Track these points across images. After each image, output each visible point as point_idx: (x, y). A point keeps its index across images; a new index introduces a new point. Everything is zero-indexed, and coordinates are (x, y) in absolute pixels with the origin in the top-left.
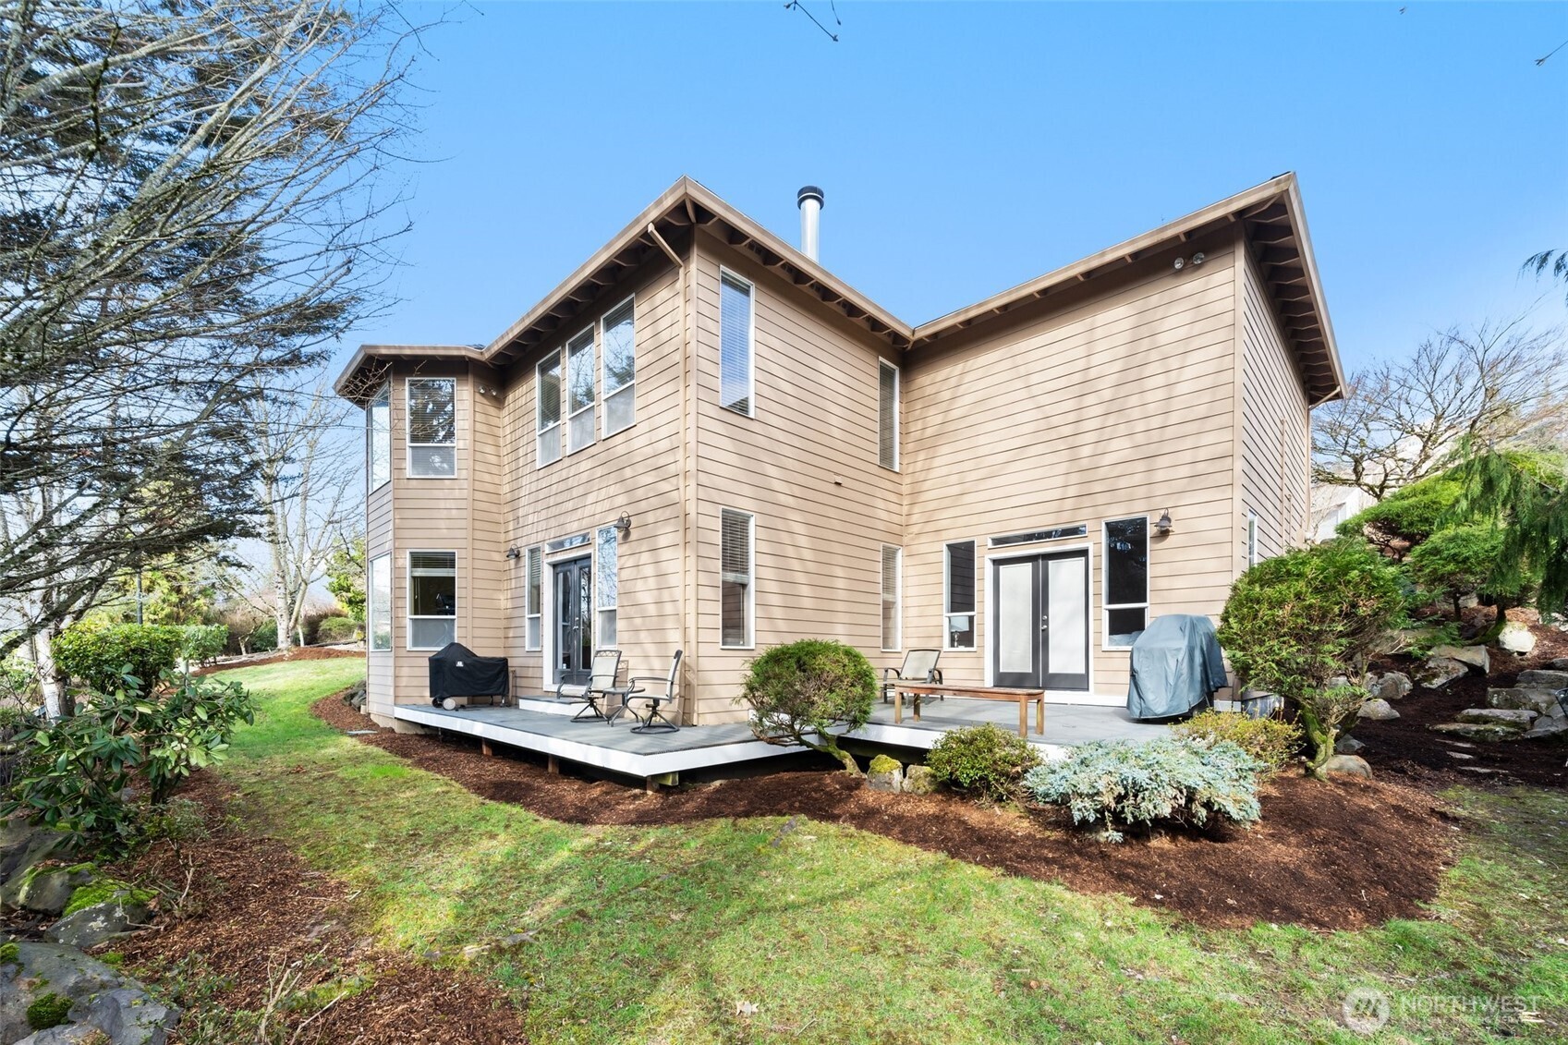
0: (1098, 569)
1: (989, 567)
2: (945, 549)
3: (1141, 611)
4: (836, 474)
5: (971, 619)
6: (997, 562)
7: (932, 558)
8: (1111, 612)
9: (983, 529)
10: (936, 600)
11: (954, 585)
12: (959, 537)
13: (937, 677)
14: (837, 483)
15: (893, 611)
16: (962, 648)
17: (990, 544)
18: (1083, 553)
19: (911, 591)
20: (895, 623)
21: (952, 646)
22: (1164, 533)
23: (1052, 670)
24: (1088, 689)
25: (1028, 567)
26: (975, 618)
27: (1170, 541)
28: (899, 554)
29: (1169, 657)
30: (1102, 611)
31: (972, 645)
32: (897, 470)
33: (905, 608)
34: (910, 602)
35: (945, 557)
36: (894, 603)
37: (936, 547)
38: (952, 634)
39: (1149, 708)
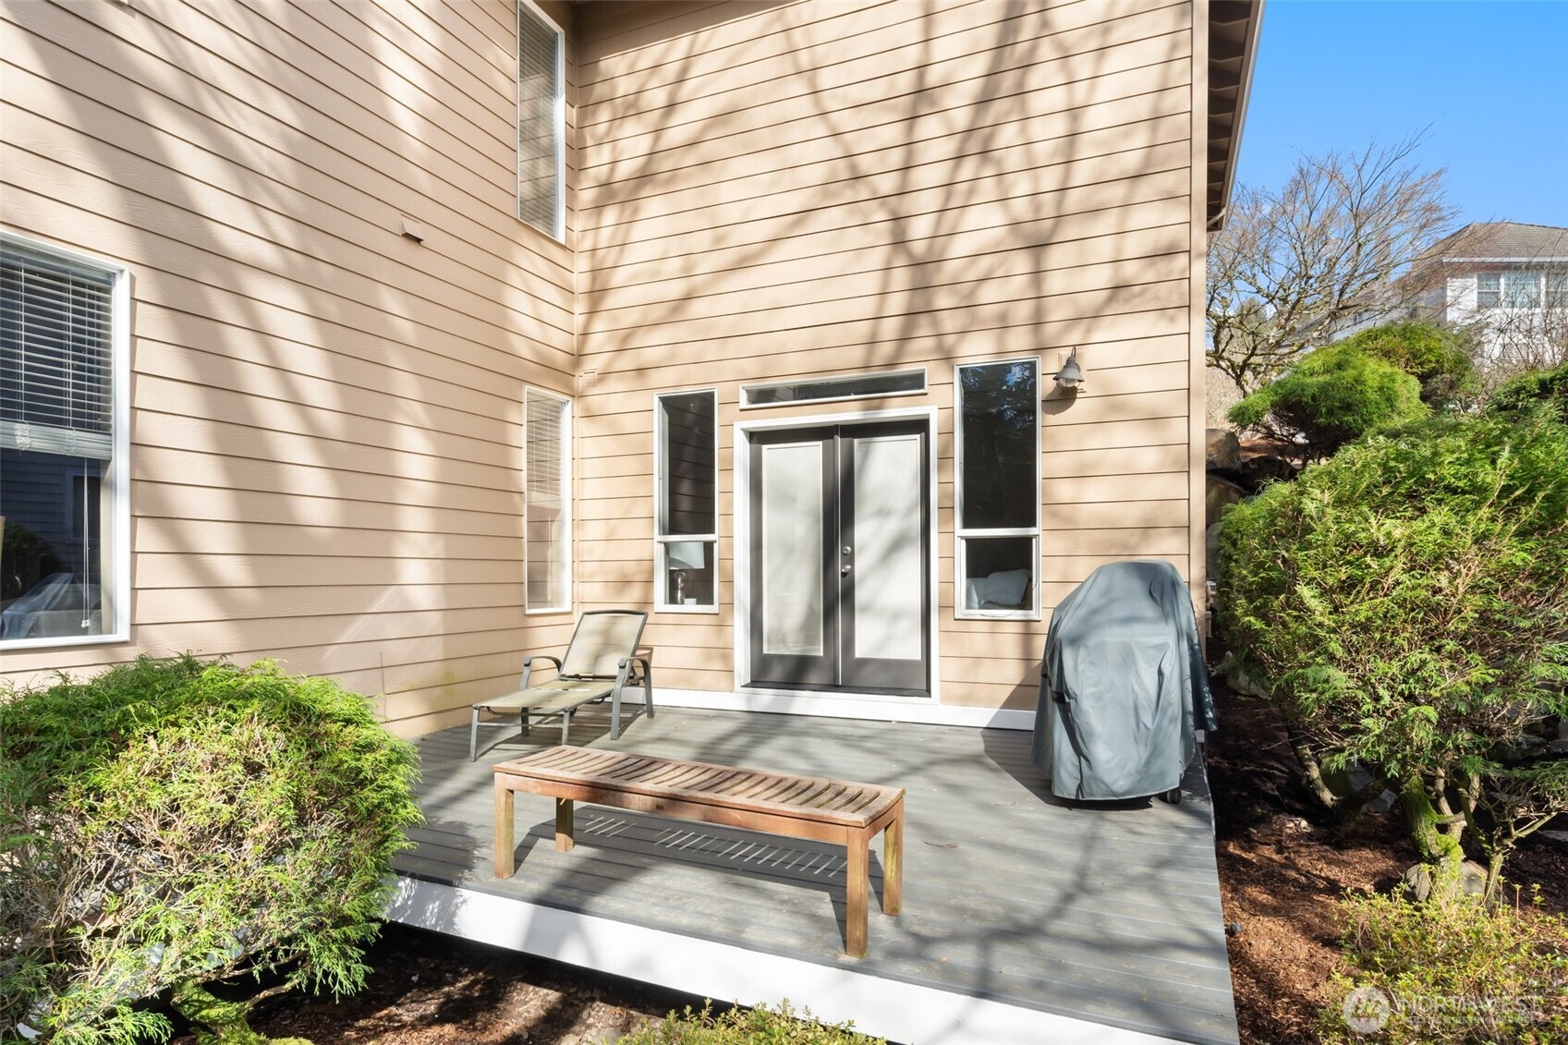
0: (945, 458)
1: (742, 448)
2: (657, 405)
3: (1026, 543)
4: (405, 214)
5: (708, 547)
6: (759, 438)
7: (629, 423)
8: (971, 542)
9: (729, 370)
10: (640, 509)
11: (674, 478)
12: (686, 382)
13: (640, 672)
14: (407, 236)
15: (554, 528)
16: (690, 605)
17: (744, 403)
18: (920, 426)
19: (591, 489)
20: (559, 553)
21: (672, 599)
22: (1065, 396)
23: (860, 651)
24: (928, 692)
25: (815, 450)
26: (716, 546)
27: (1079, 408)
28: (567, 413)
29: (1142, 664)
30: (952, 541)
31: (711, 602)
32: (561, 239)
33: (578, 523)
34: (588, 510)
35: (657, 422)
36: (556, 512)
37: (639, 401)
38: (672, 577)
39: (1098, 780)
